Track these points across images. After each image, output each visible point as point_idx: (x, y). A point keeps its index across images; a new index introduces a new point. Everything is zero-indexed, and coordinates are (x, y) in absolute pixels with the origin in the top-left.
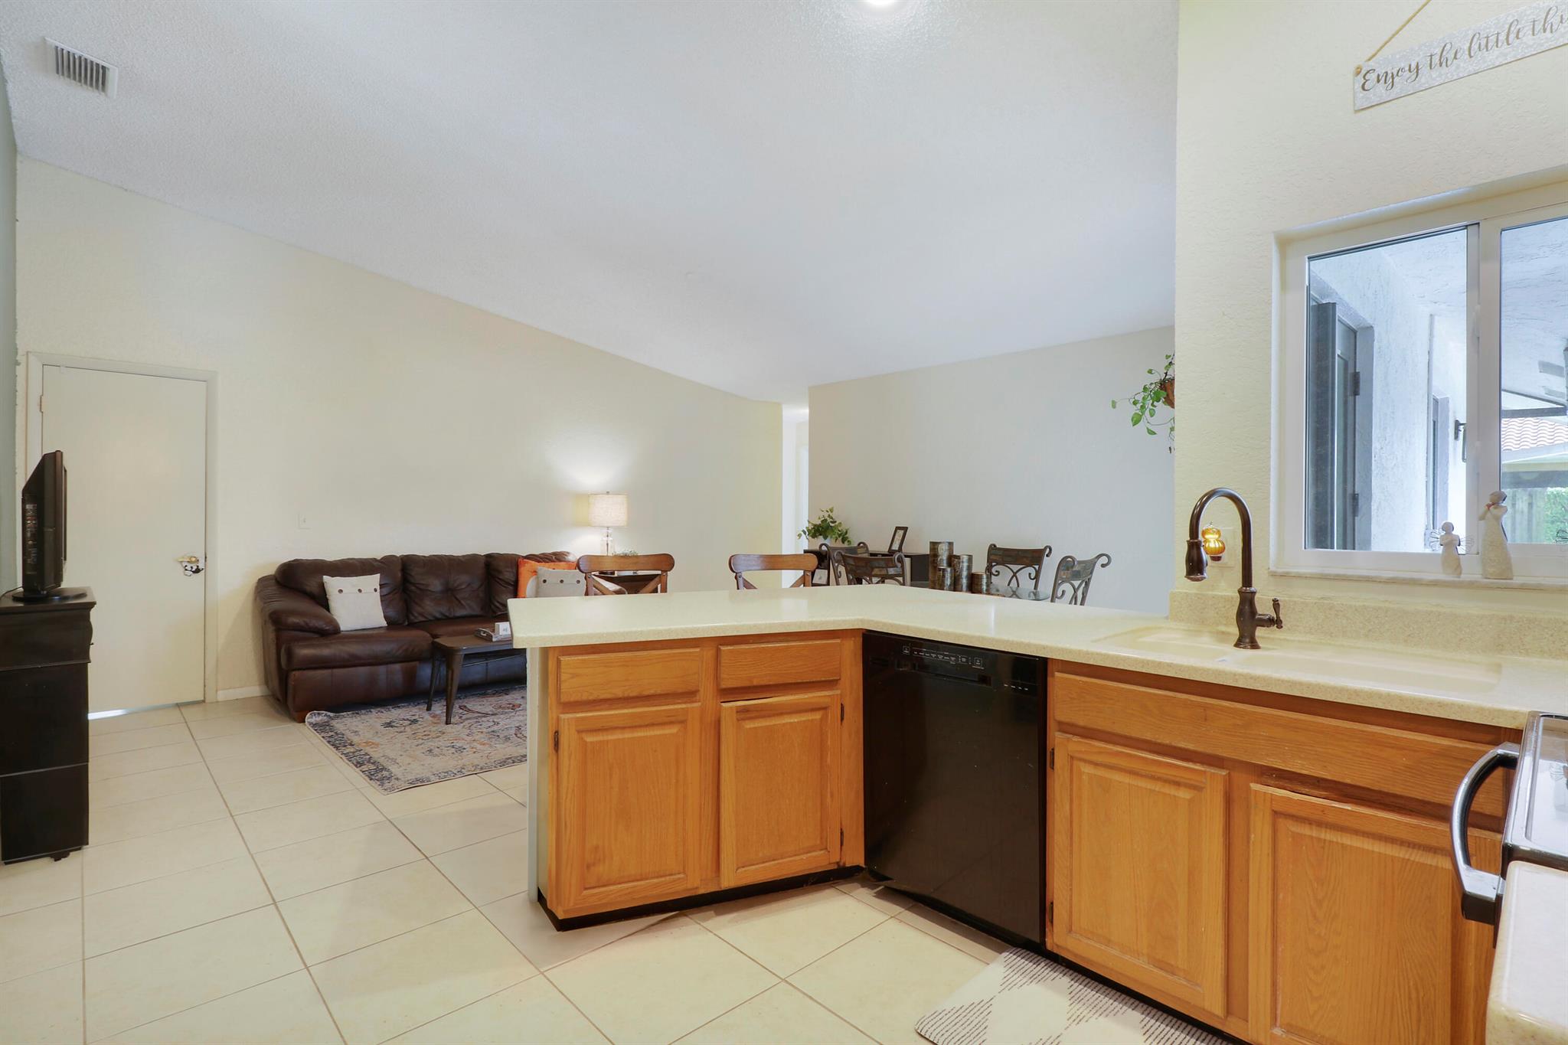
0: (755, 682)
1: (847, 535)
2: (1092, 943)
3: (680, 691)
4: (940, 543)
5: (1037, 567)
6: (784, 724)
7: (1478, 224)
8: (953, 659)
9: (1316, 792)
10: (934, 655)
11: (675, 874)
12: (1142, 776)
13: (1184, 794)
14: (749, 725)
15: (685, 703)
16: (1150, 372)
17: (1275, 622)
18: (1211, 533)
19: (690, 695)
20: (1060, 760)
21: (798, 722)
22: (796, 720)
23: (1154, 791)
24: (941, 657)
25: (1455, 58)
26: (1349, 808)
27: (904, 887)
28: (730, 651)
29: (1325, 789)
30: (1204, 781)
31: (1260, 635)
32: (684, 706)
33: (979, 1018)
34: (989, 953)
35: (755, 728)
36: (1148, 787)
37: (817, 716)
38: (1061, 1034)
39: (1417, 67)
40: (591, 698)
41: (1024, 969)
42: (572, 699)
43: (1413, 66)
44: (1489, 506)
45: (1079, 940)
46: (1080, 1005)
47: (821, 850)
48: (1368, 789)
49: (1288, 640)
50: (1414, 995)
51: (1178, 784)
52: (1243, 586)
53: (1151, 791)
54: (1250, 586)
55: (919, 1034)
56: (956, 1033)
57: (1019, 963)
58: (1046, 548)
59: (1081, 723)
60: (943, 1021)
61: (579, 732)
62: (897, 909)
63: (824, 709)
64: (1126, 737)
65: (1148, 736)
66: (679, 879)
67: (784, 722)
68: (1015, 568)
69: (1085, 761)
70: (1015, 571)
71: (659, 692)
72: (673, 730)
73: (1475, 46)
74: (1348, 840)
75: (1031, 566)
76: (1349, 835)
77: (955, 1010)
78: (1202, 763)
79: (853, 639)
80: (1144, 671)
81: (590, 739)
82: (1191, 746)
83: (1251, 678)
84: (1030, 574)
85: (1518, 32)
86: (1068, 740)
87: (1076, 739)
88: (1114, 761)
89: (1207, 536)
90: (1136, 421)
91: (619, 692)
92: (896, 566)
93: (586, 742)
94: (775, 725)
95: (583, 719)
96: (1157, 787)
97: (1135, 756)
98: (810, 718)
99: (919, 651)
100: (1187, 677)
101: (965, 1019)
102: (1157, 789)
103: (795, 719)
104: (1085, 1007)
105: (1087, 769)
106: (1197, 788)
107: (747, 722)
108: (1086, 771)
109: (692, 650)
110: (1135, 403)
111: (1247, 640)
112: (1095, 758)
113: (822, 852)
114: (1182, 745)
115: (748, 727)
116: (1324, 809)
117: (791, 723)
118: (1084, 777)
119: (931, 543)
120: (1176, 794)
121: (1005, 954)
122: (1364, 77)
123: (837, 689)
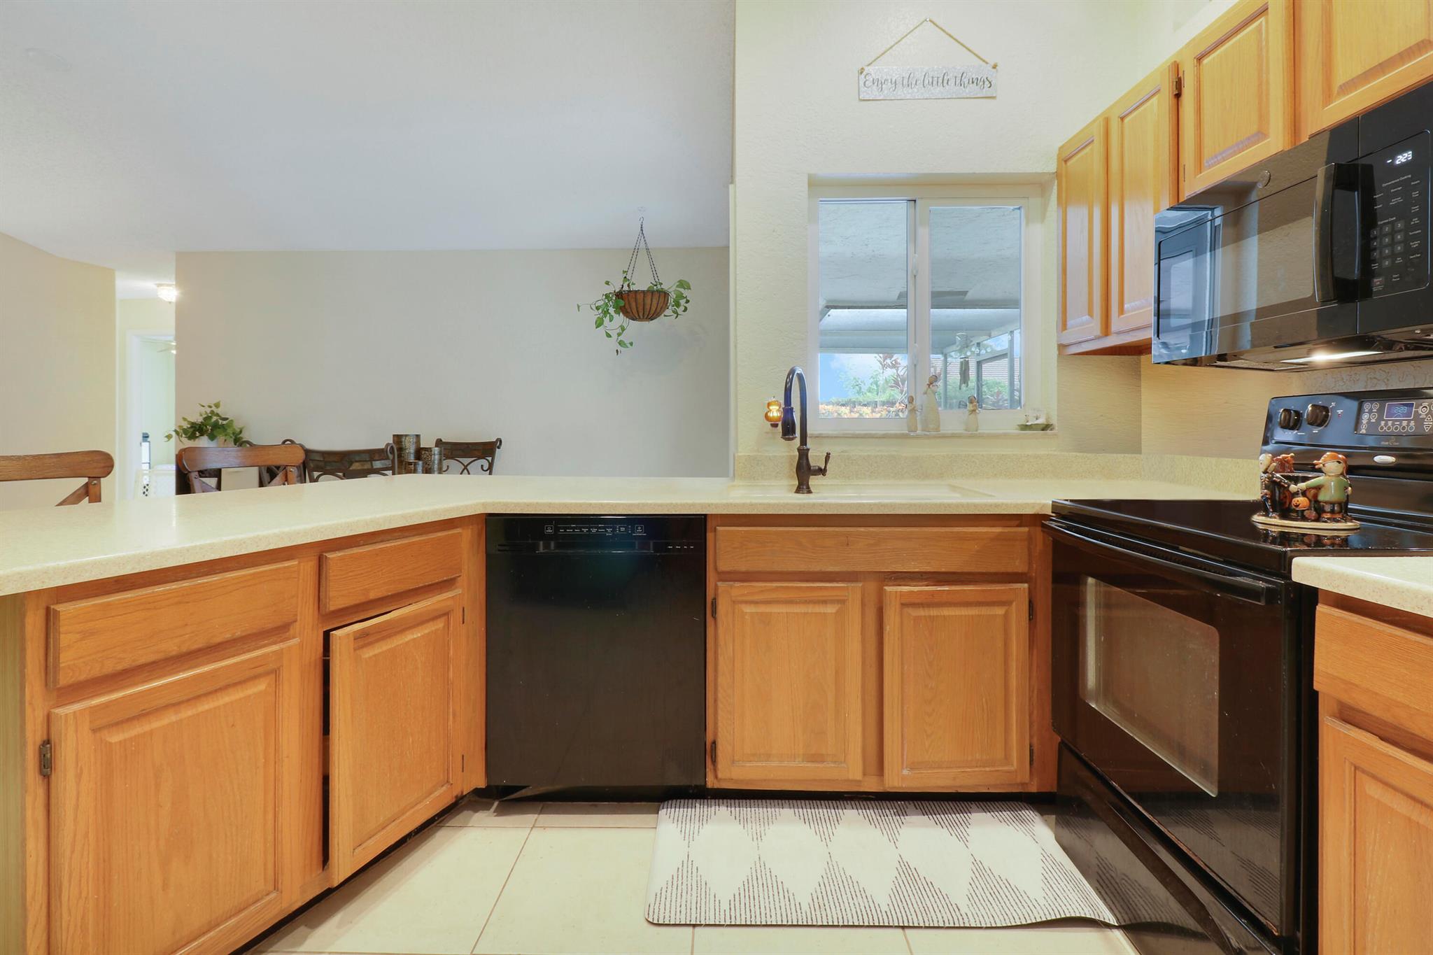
0: (373, 595)
1: (240, 436)
2: (755, 764)
3: (270, 626)
4: (406, 436)
5: (490, 459)
6: (407, 643)
7: (915, 201)
8: (609, 530)
9: (921, 583)
10: (585, 530)
11: (262, 898)
12: (797, 603)
13: (831, 609)
14: (368, 653)
15: (275, 643)
16: (607, 283)
17: (822, 471)
18: (773, 405)
19: (280, 630)
20: (722, 607)
21: (422, 636)
22: (419, 635)
23: (808, 613)
24: (594, 530)
25: (916, 84)
26: (947, 589)
27: (542, 789)
28: (341, 559)
29: (926, 580)
30: (847, 594)
31: (813, 483)
32: (275, 648)
33: (694, 878)
34: (649, 818)
35: (375, 656)
36: (803, 611)
37: (440, 624)
38: (759, 855)
39: (895, 82)
40: (120, 667)
41: (689, 817)
42: (83, 677)
43: (894, 80)
44: (929, 385)
45: (742, 766)
46: (750, 824)
47: (443, 786)
48: (954, 573)
49: (823, 485)
50: (985, 707)
51: (825, 602)
52: (801, 445)
53: (805, 614)
54: (806, 445)
55: (652, 924)
56: (689, 902)
57: (681, 815)
58: (497, 440)
59: (743, 569)
60: (669, 899)
61: (94, 731)
62: (530, 818)
63: (446, 614)
64: (782, 573)
65: (803, 567)
66: (270, 902)
67: (406, 640)
68: (466, 461)
69: (746, 602)
70: (466, 464)
71: (238, 634)
72: (261, 686)
73: (926, 82)
74: (947, 612)
75: (484, 458)
76: (946, 608)
77: (670, 884)
78: (842, 581)
79: (471, 527)
80: (801, 513)
81: (115, 738)
82: (837, 569)
83: (882, 506)
84: (482, 466)
85: (948, 81)
86: (731, 587)
87: (737, 584)
88: (774, 596)
89: (771, 408)
90: (599, 323)
91: (172, 647)
92: (387, 458)
93: (110, 743)
94: (398, 646)
95: (106, 706)
96: (810, 609)
97: (792, 587)
98: (433, 629)
99: (565, 529)
100: (835, 513)
101: (684, 887)
102: (810, 611)
103: (416, 634)
104: (754, 824)
105: (748, 609)
106: (842, 602)
107: (365, 650)
108: (748, 611)
109: (287, 564)
110: (598, 308)
111: (805, 487)
112: (756, 598)
113: (444, 788)
114: (831, 569)
115: (367, 656)
116: (933, 593)
117: (414, 639)
118: (747, 617)
119: (394, 436)
120: (826, 611)
121: (663, 812)
122: (865, 77)
123: (456, 588)
